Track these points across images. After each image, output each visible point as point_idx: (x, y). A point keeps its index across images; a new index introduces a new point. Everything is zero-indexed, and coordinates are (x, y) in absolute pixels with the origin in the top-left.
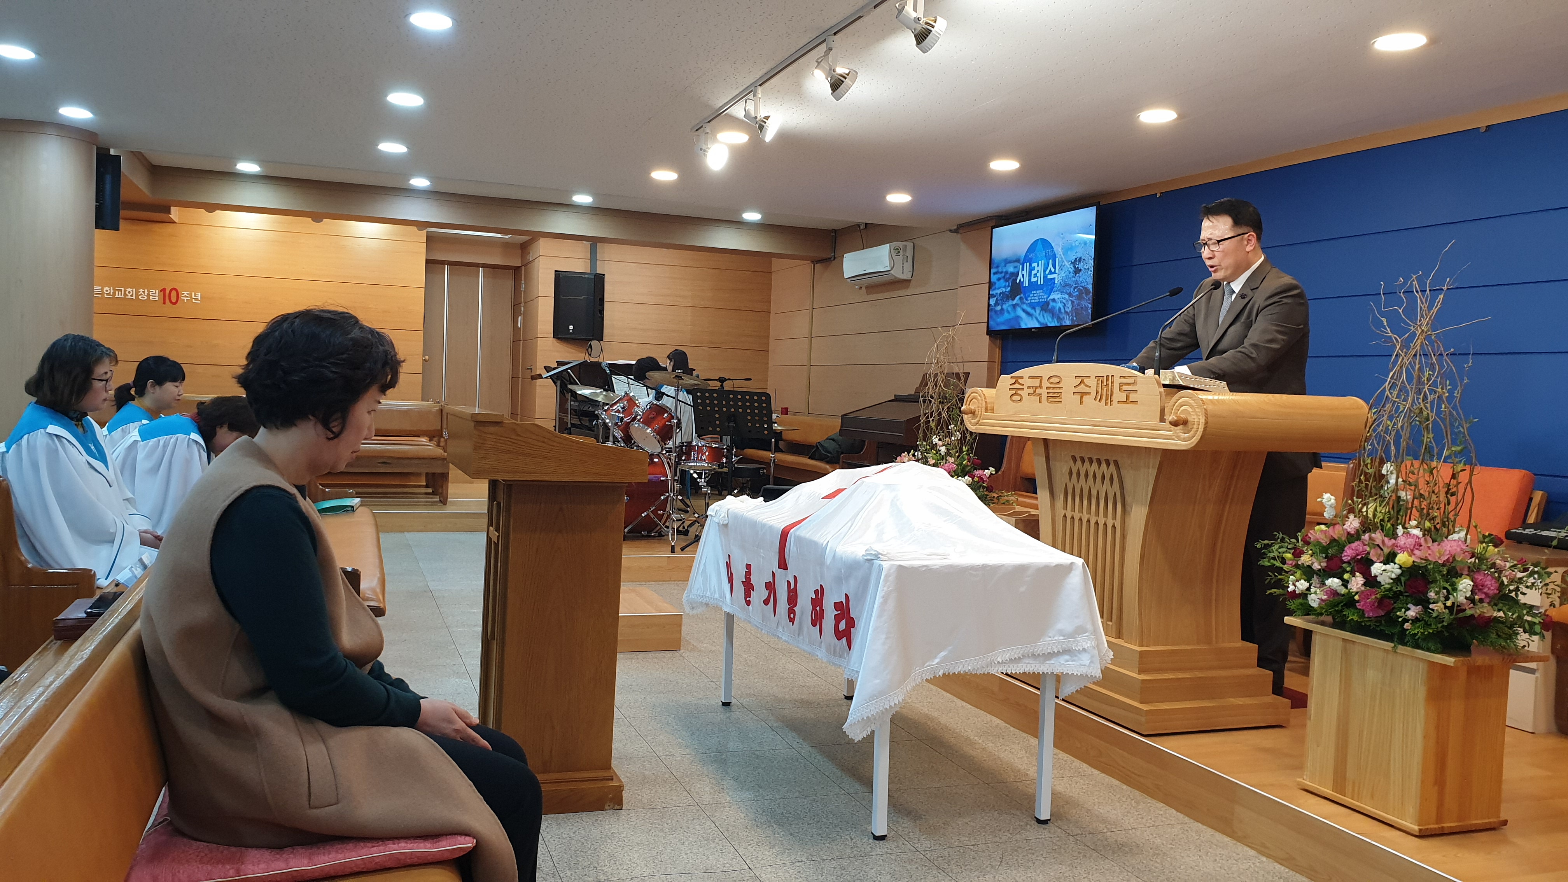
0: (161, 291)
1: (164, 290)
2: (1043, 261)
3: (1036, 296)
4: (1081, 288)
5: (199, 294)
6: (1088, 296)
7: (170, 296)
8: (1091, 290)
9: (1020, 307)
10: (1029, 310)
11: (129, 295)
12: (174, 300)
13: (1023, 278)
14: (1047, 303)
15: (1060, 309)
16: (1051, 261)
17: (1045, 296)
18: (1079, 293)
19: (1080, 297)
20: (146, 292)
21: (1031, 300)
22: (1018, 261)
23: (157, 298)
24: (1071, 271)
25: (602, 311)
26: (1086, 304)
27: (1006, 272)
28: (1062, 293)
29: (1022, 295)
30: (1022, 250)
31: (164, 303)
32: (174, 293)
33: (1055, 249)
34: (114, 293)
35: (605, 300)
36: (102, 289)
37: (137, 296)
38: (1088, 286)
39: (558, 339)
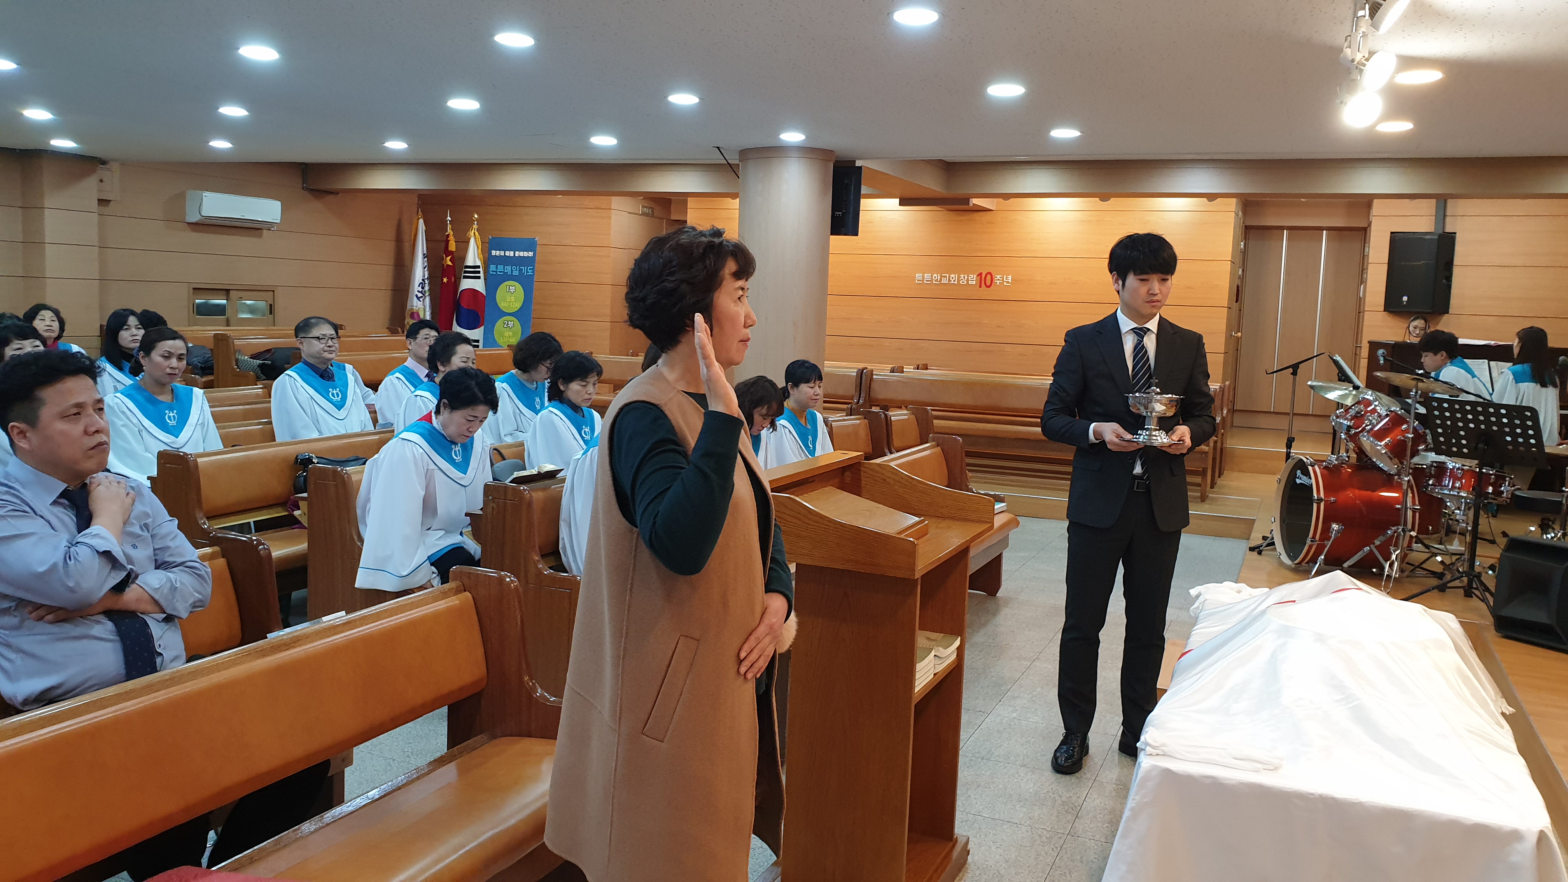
0: (978, 276)
1: (980, 274)
5: (1010, 277)
7: (986, 280)
11: (952, 280)
12: (988, 283)
20: (966, 277)
23: (974, 283)
25: (1449, 278)
31: (980, 287)
32: (989, 277)
34: (941, 280)
35: (1455, 263)
36: (932, 276)
37: (959, 281)
39: (1390, 312)
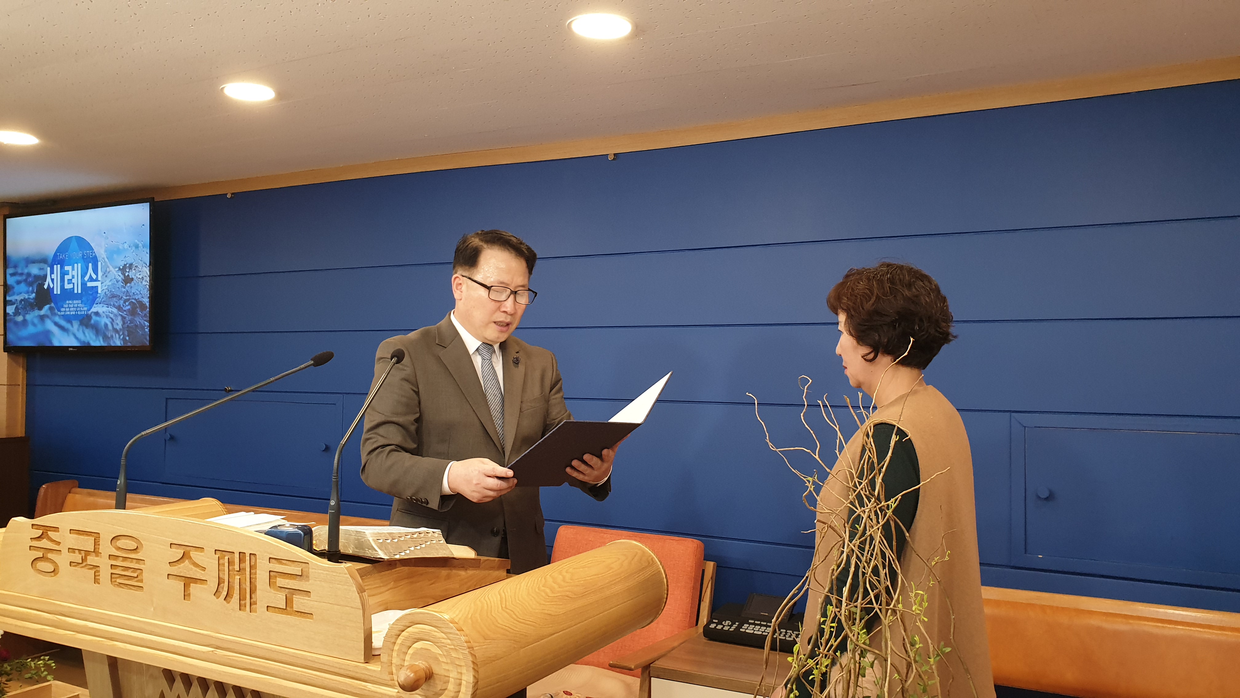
2: (79, 265)
3: (71, 307)
4: (133, 301)
6: (145, 312)
8: (148, 304)
9: (50, 319)
10: (63, 323)
13: (53, 282)
14: (89, 317)
15: (106, 325)
16: (90, 265)
17: (86, 309)
18: (132, 308)
19: (133, 312)
21: (65, 311)
22: (44, 261)
24: (120, 279)
26: (142, 322)
27: (29, 275)
28: (108, 305)
29: (53, 305)
30: (50, 248)
33: (95, 250)
38: (144, 300)
